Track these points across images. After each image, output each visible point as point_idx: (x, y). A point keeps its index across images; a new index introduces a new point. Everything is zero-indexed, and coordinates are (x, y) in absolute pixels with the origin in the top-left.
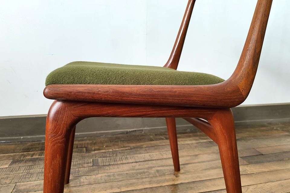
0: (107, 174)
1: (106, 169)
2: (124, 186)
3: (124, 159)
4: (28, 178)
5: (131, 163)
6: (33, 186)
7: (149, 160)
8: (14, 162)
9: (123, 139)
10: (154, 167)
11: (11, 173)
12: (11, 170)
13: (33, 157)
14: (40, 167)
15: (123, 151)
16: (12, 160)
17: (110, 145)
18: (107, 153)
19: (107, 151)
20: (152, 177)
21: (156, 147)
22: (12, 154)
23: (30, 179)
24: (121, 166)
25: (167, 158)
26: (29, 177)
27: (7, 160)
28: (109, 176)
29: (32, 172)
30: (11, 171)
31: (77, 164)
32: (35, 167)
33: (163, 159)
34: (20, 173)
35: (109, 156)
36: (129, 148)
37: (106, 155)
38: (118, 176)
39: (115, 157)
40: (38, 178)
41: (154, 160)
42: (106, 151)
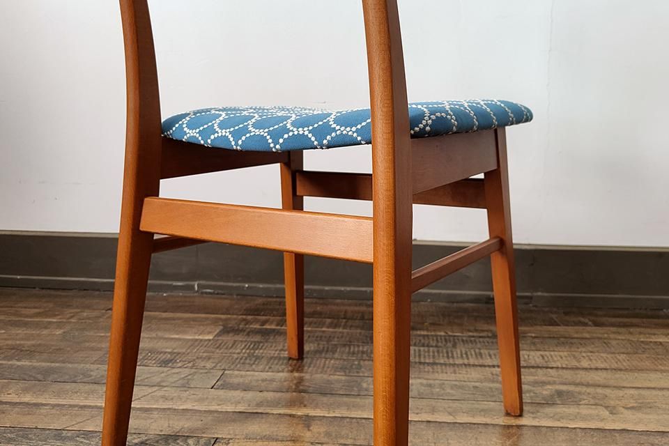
0: (425, 382)
1: (425, 372)
2: (463, 412)
3: (471, 355)
4: (249, 364)
5: (489, 366)
6: (259, 380)
7: (538, 367)
8: (226, 330)
9: (475, 314)
10: (549, 383)
11: (218, 351)
12: (218, 345)
13: (264, 327)
14: (275, 347)
15: (473, 339)
16: (221, 327)
17: (441, 323)
18: (430, 337)
19: (433, 333)
20: (544, 404)
21: (562, 339)
22: (223, 317)
23: (254, 366)
24: (464, 370)
25: (591, 369)
26: (252, 362)
27: (212, 327)
28: (430, 385)
29: (259, 354)
30: (218, 347)
31: (358, 351)
32: (267, 346)
33: (578, 368)
34: (234, 353)
35: (434, 345)
36: (490, 335)
37: (429, 342)
38: (452, 388)
39: (449, 350)
40: (270, 368)
41: (552, 368)
42: (429, 333)
